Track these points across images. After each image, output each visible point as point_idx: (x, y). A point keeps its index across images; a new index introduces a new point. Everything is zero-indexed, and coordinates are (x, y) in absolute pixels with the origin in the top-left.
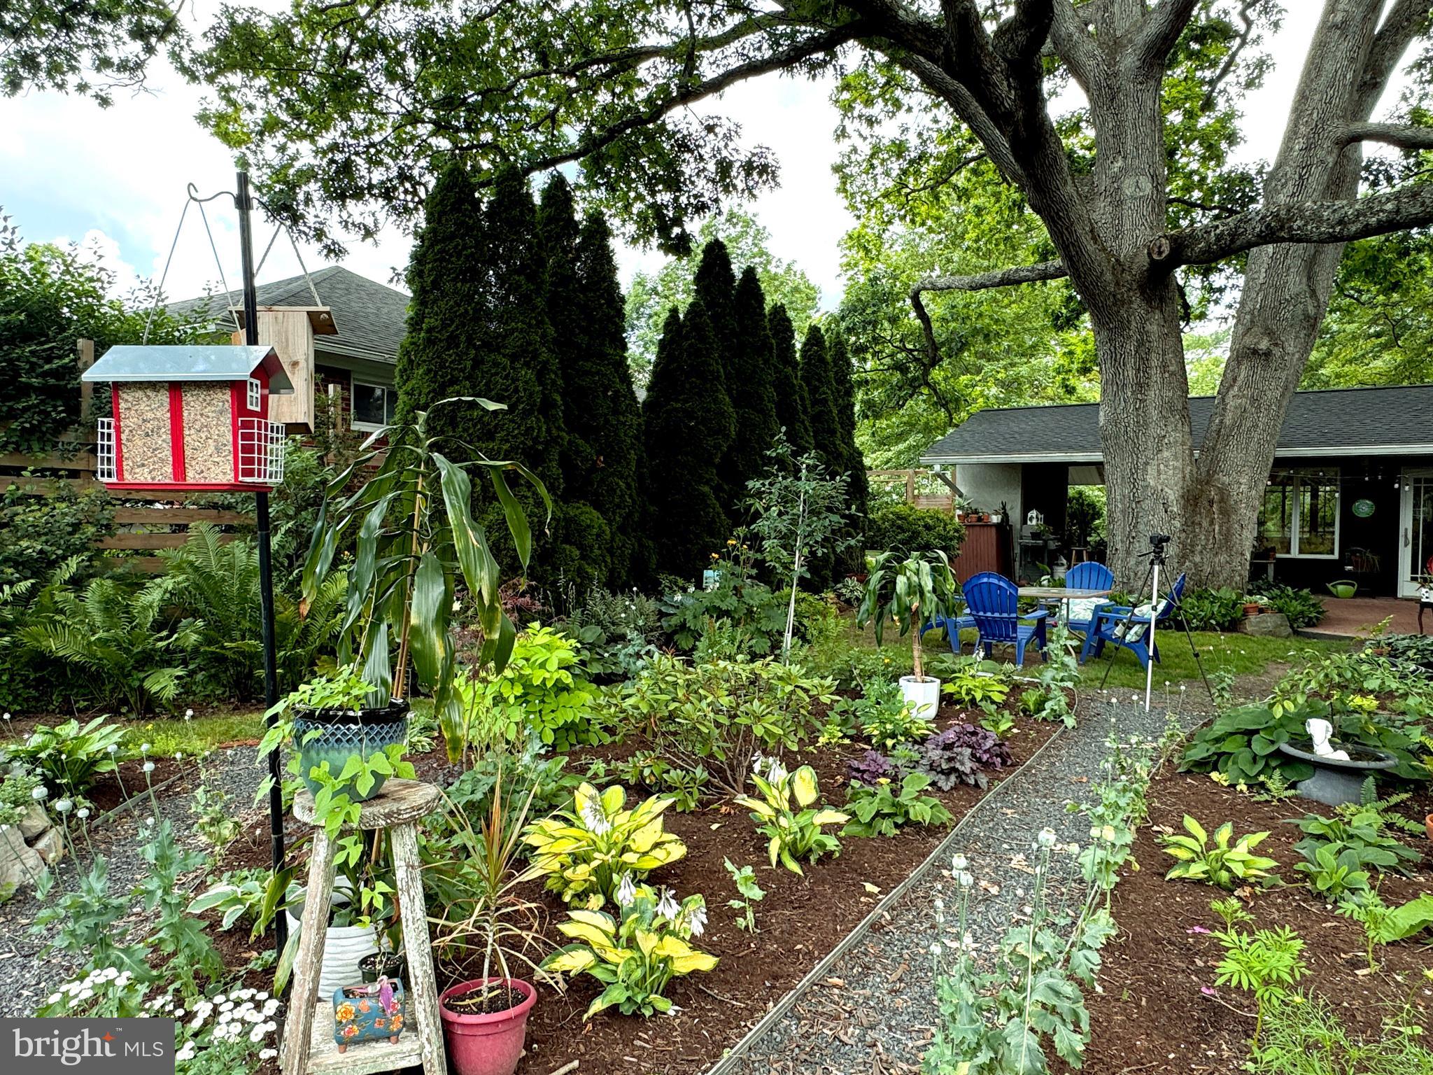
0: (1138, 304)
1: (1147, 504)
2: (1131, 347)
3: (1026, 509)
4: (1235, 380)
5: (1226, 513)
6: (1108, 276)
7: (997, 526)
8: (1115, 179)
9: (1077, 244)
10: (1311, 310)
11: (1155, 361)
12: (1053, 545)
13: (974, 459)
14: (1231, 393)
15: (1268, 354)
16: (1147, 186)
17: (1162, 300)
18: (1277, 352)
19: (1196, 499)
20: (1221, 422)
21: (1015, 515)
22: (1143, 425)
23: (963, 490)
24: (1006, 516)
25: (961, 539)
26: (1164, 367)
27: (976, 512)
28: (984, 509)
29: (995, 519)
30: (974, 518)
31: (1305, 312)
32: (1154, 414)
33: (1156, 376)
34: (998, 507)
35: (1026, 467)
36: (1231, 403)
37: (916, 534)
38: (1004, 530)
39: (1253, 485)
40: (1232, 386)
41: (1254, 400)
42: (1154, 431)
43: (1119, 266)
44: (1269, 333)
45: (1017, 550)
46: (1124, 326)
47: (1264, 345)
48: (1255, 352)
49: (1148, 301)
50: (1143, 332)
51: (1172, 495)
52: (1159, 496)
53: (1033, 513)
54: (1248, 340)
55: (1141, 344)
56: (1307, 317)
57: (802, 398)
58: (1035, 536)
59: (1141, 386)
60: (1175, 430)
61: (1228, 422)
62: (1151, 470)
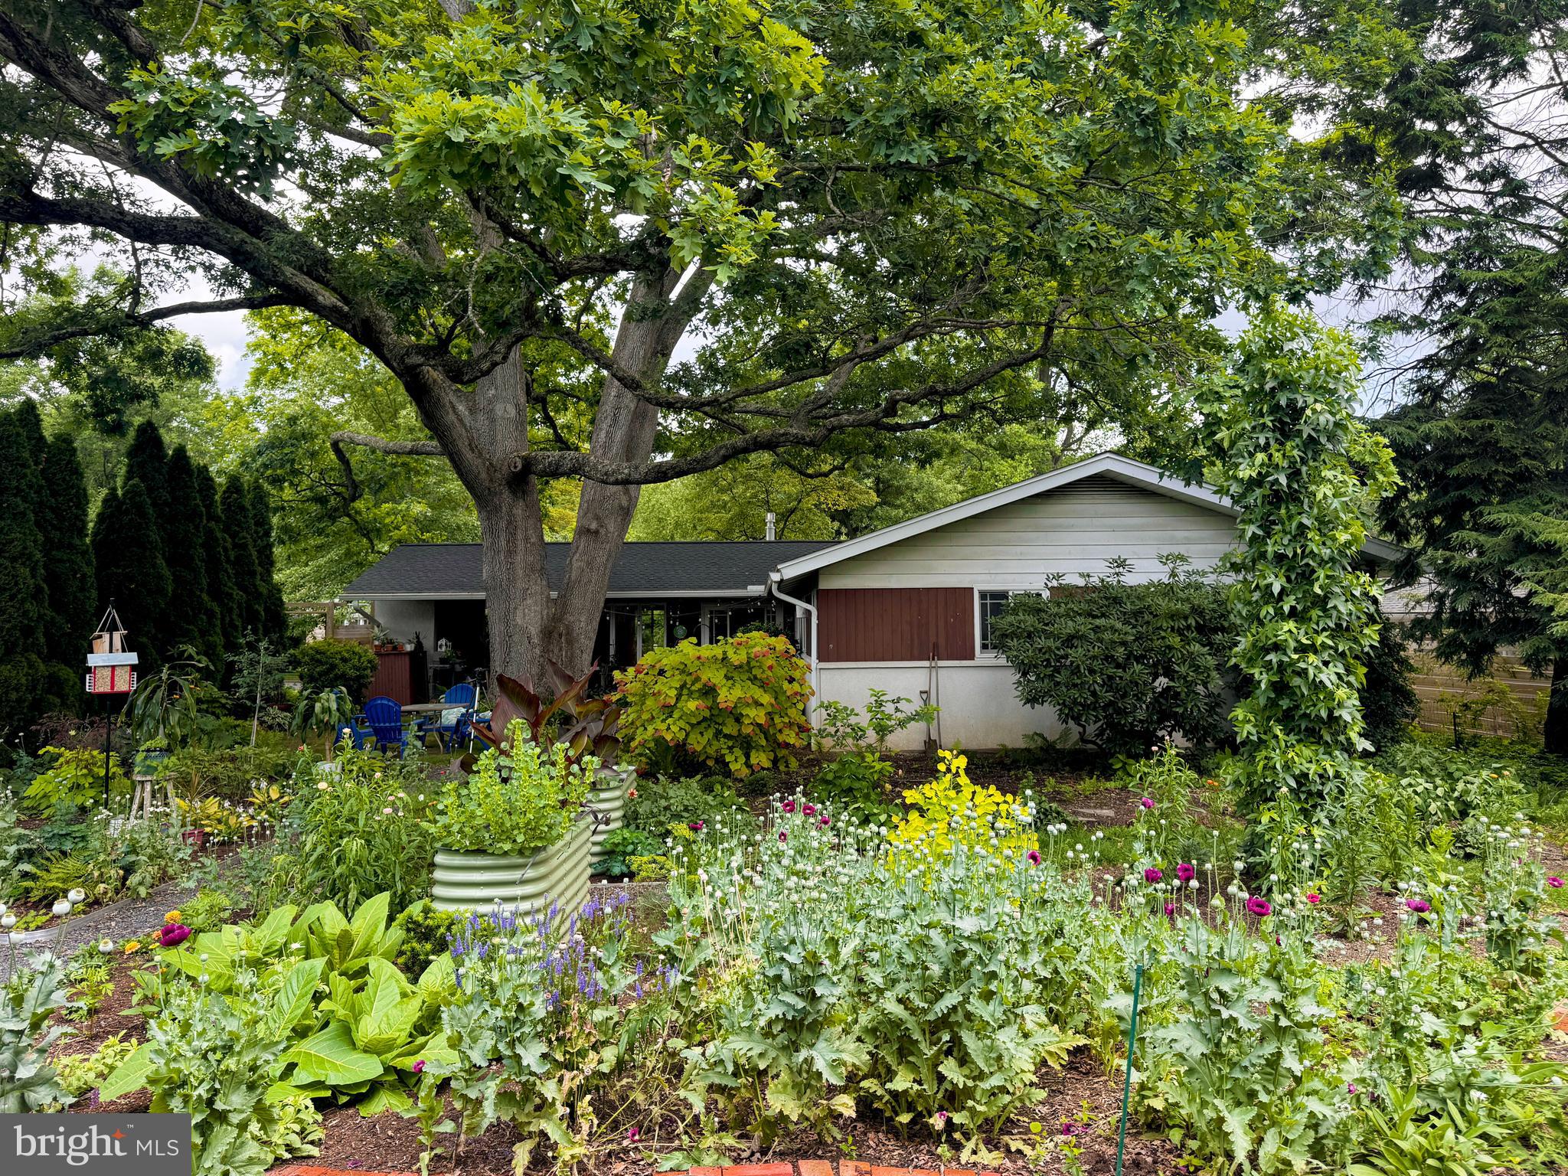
0: (506, 494)
1: (516, 638)
2: (503, 524)
3: (438, 638)
4: (578, 548)
5: (570, 642)
6: (484, 475)
7: (410, 653)
8: (490, 402)
9: (459, 453)
10: (625, 503)
11: (520, 536)
12: (458, 668)
13: (389, 596)
14: (575, 557)
15: (597, 532)
16: (512, 412)
17: (524, 492)
18: (602, 531)
19: (550, 633)
20: (570, 577)
21: (428, 643)
22: (512, 581)
23: (381, 620)
24: (419, 645)
25: (374, 668)
26: (527, 539)
27: (391, 642)
28: (399, 639)
29: (409, 648)
30: (389, 650)
31: (620, 503)
32: (520, 573)
33: (521, 545)
34: (412, 637)
35: (439, 604)
36: (575, 565)
37: (333, 667)
38: (418, 656)
39: (590, 621)
41: (589, 563)
42: (520, 585)
43: (492, 468)
44: (597, 518)
45: (431, 673)
46: (497, 509)
47: (594, 526)
48: (590, 531)
49: (514, 492)
50: (510, 514)
51: (534, 631)
52: (524, 630)
53: (443, 641)
54: (586, 523)
55: (510, 523)
56: (621, 508)
57: (225, 549)
58: (443, 661)
59: (511, 553)
60: (535, 584)
61: (573, 578)
62: (519, 613)
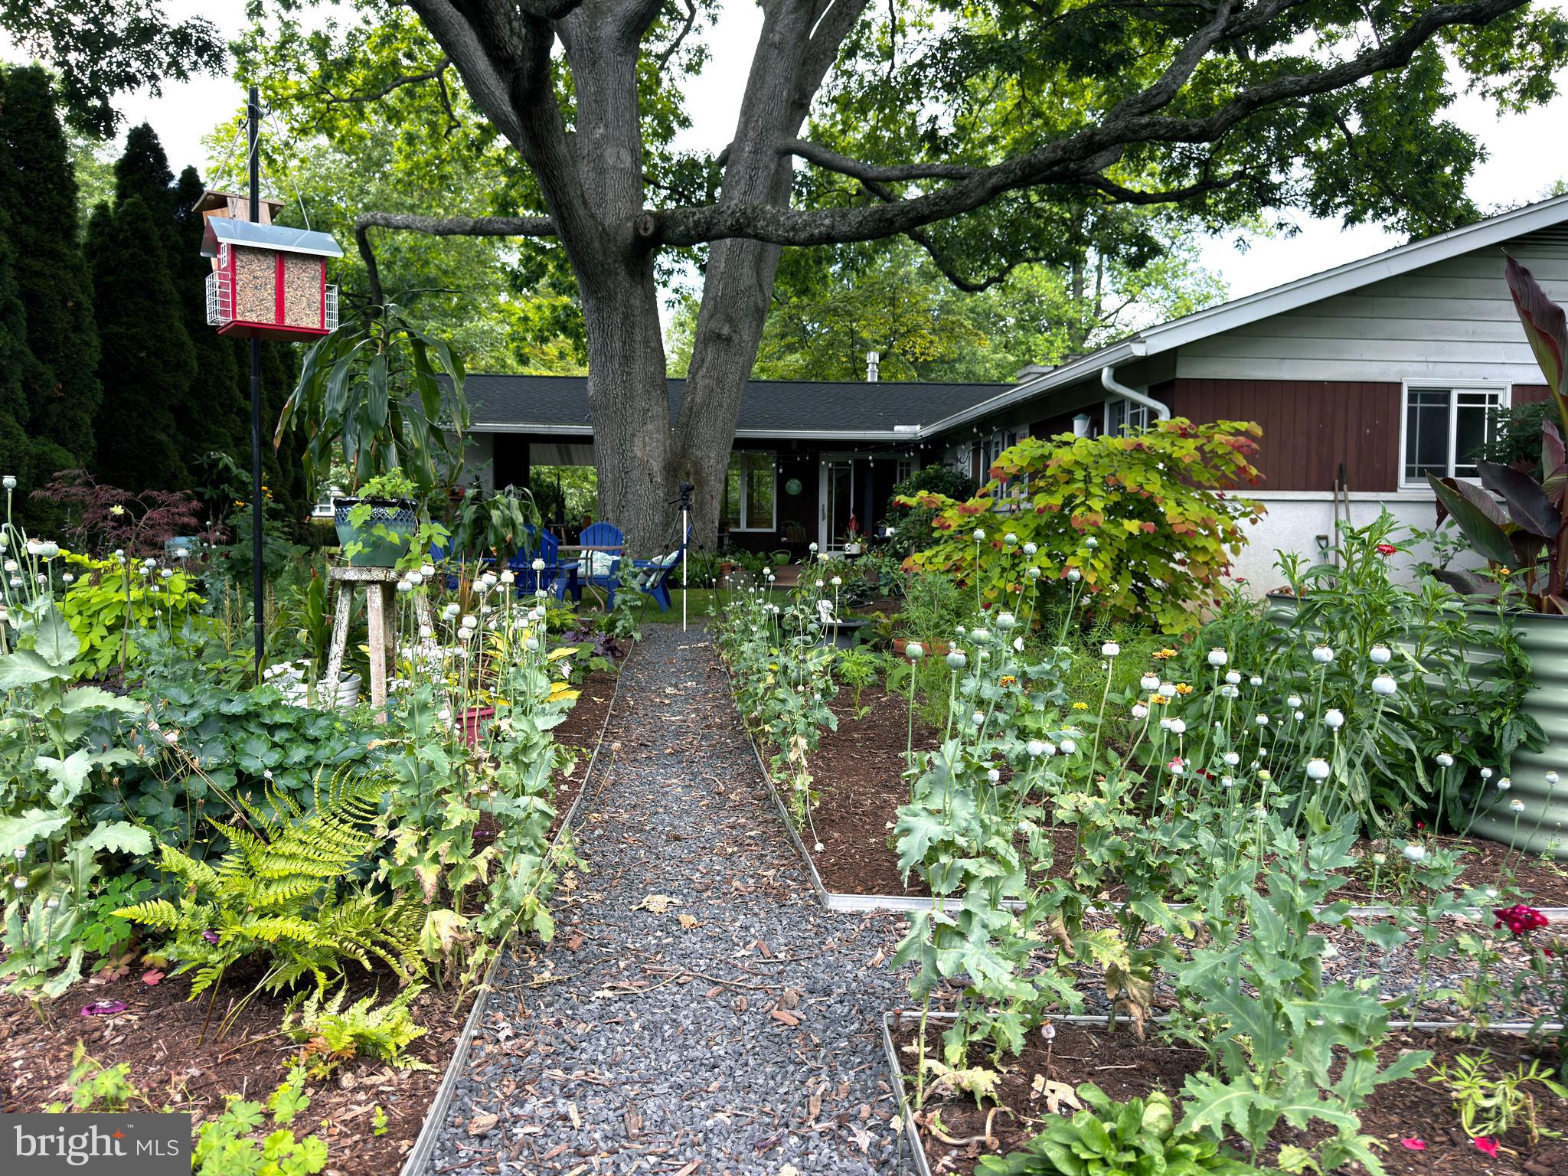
0: (622, 274)
1: (634, 475)
2: (618, 319)
4: (703, 361)
5: (699, 486)
6: (597, 244)
8: (598, 145)
9: (569, 206)
10: (760, 304)
11: (638, 337)
14: (701, 373)
15: (729, 339)
16: (629, 159)
17: (643, 274)
18: (736, 338)
19: (675, 470)
20: (693, 400)
22: (629, 397)
26: (647, 343)
31: (756, 303)
32: (639, 387)
33: (639, 347)
36: (701, 383)
39: (719, 459)
40: (700, 367)
41: (719, 381)
42: (640, 403)
43: (605, 235)
44: (729, 320)
46: (611, 297)
47: (726, 330)
48: (719, 336)
49: (631, 274)
50: (627, 304)
51: (656, 466)
52: (645, 465)
54: (713, 325)
55: (626, 317)
56: (757, 309)
59: (627, 359)
60: (657, 404)
61: (698, 400)
62: (638, 442)
